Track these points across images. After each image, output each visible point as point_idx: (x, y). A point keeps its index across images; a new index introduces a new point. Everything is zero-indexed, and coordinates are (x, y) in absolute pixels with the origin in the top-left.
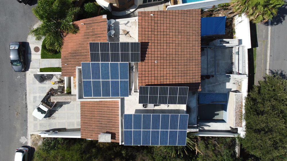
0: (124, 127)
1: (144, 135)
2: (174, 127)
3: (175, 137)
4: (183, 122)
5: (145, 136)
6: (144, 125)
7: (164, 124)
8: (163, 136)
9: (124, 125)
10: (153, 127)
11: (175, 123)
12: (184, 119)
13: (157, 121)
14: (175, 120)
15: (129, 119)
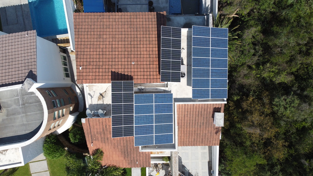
0: (206, 98)
1: (215, 76)
2: (206, 41)
3: (219, 41)
4: (201, 32)
5: (217, 74)
6: (205, 76)
7: (203, 53)
8: (217, 54)
9: (205, 98)
10: (206, 65)
11: (202, 41)
12: (198, 30)
13: (201, 62)
14: (199, 41)
15: (197, 93)
